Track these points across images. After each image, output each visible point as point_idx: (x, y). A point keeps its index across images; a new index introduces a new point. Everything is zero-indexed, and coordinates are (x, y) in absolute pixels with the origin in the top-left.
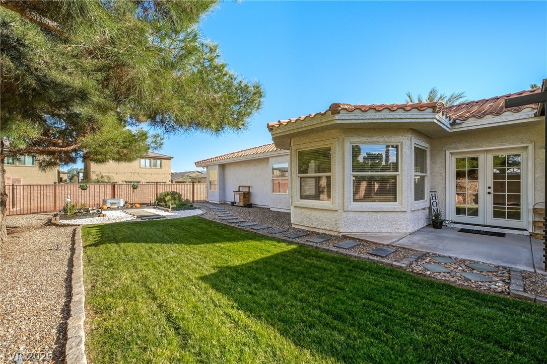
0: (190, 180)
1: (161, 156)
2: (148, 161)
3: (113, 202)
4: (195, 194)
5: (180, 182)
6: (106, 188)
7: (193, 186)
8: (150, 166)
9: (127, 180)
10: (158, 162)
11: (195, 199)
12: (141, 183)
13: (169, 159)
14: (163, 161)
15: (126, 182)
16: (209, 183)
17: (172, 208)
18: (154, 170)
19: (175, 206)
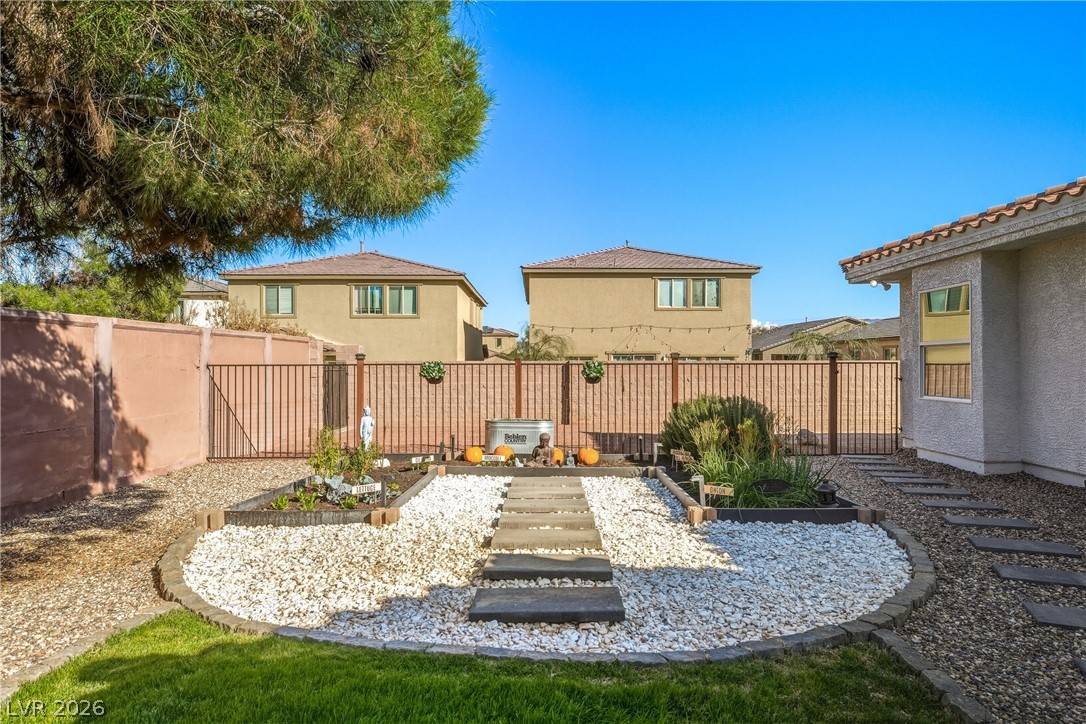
0: (820, 349)
1: (718, 265)
2: (678, 286)
3: (516, 432)
4: (842, 404)
5: (786, 357)
6: (546, 375)
7: (834, 373)
8: (685, 303)
9: (619, 350)
10: (711, 287)
11: (843, 429)
12: (659, 357)
13: (747, 274)
14: (725, 281)
15: (617, 356)
16: (915, 356)
17: (714, 501)
18: (697, 317)
19: (729, 491)
